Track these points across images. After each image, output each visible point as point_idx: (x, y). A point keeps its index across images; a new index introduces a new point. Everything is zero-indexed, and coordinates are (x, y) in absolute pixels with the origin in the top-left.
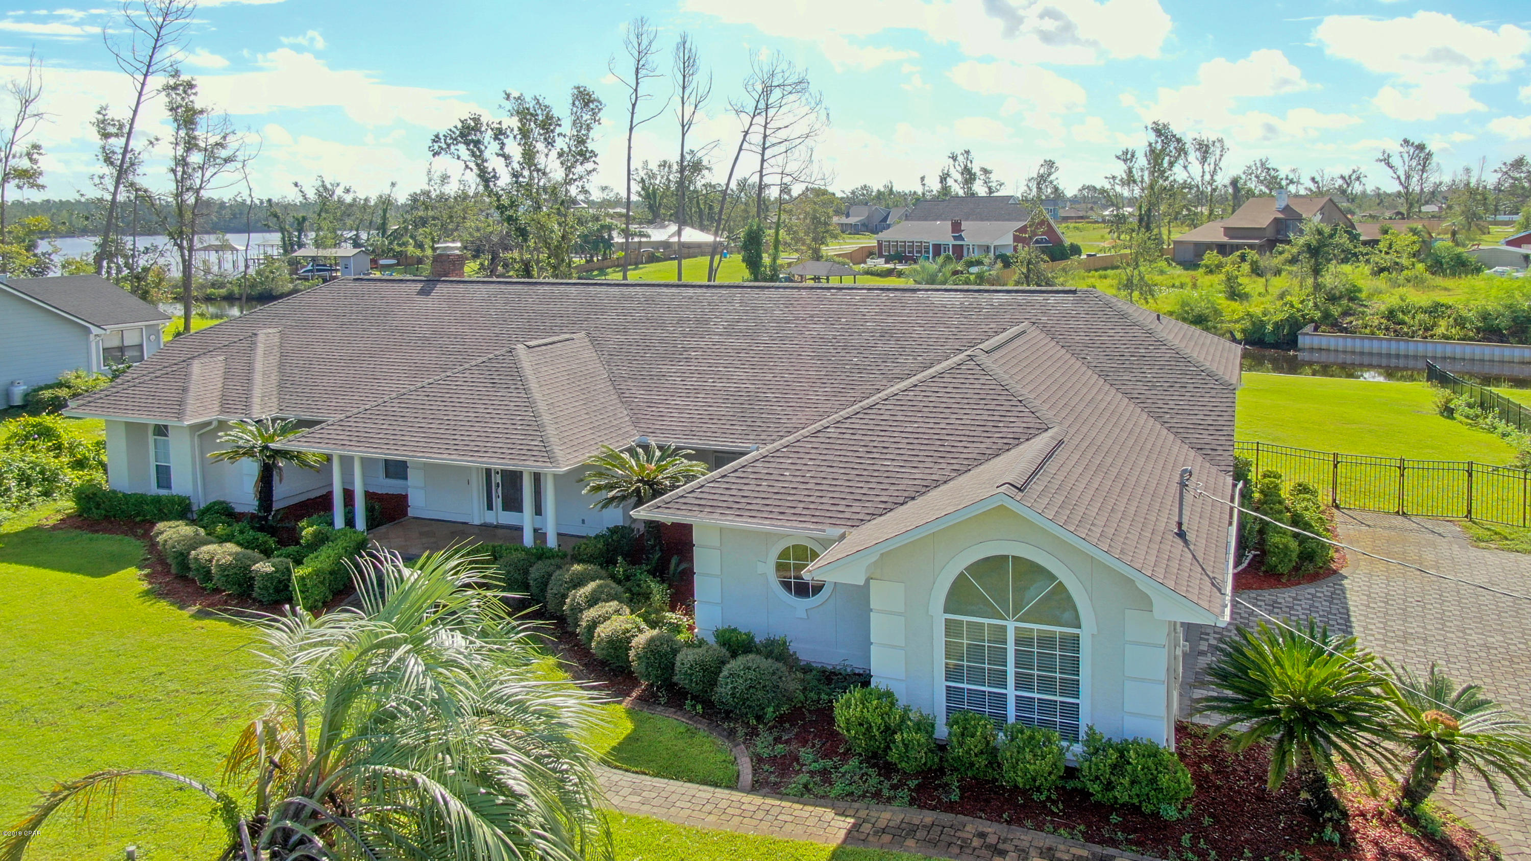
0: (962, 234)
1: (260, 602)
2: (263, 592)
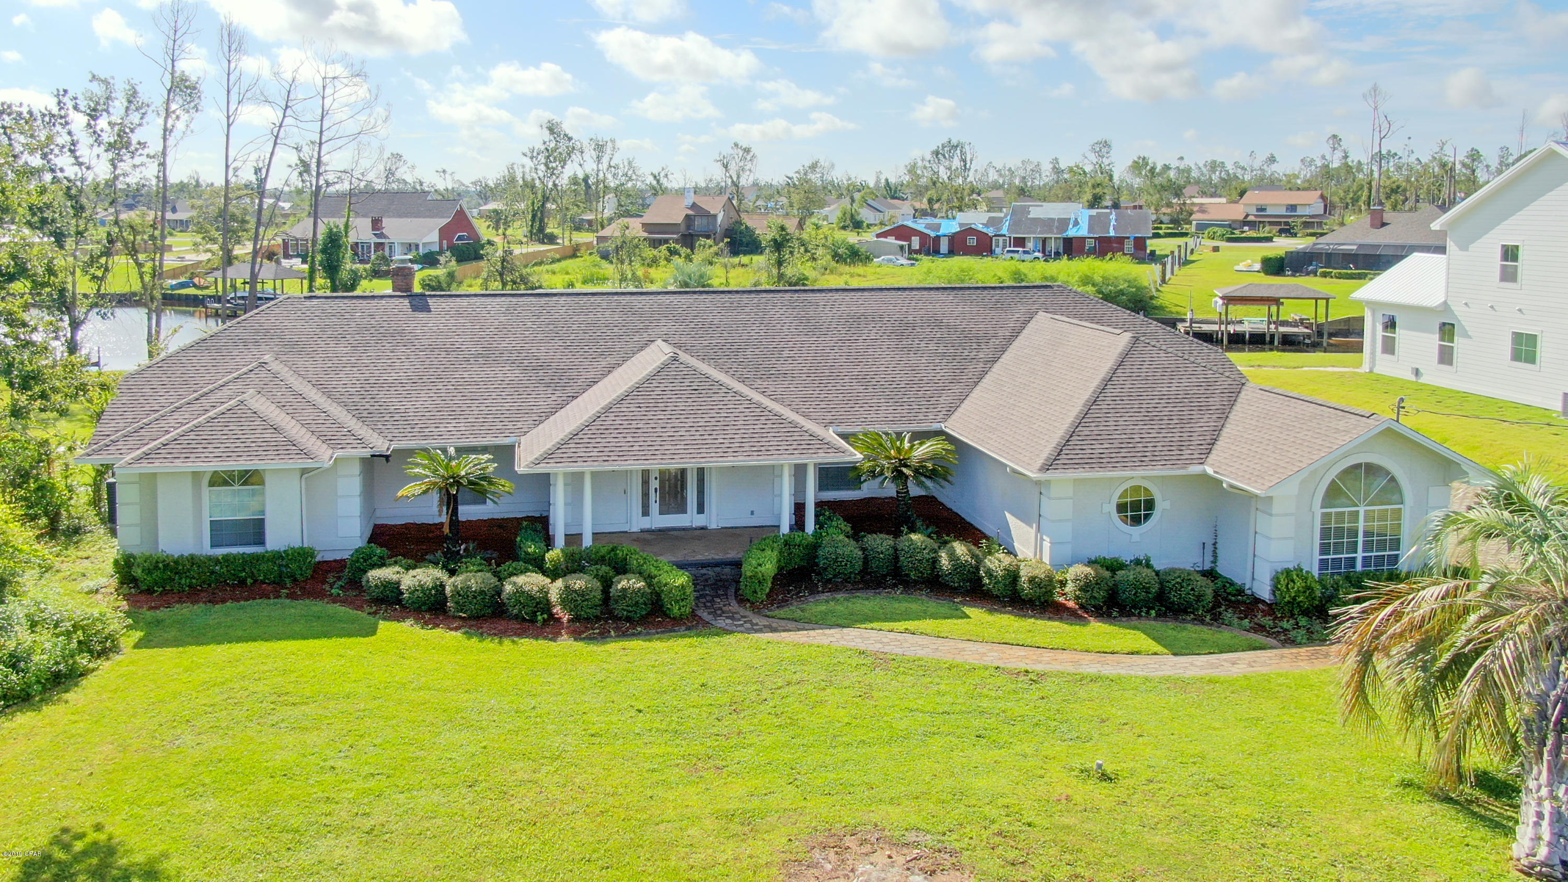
0: (384, 231)
1: (628, 619)
2: (634, 609)
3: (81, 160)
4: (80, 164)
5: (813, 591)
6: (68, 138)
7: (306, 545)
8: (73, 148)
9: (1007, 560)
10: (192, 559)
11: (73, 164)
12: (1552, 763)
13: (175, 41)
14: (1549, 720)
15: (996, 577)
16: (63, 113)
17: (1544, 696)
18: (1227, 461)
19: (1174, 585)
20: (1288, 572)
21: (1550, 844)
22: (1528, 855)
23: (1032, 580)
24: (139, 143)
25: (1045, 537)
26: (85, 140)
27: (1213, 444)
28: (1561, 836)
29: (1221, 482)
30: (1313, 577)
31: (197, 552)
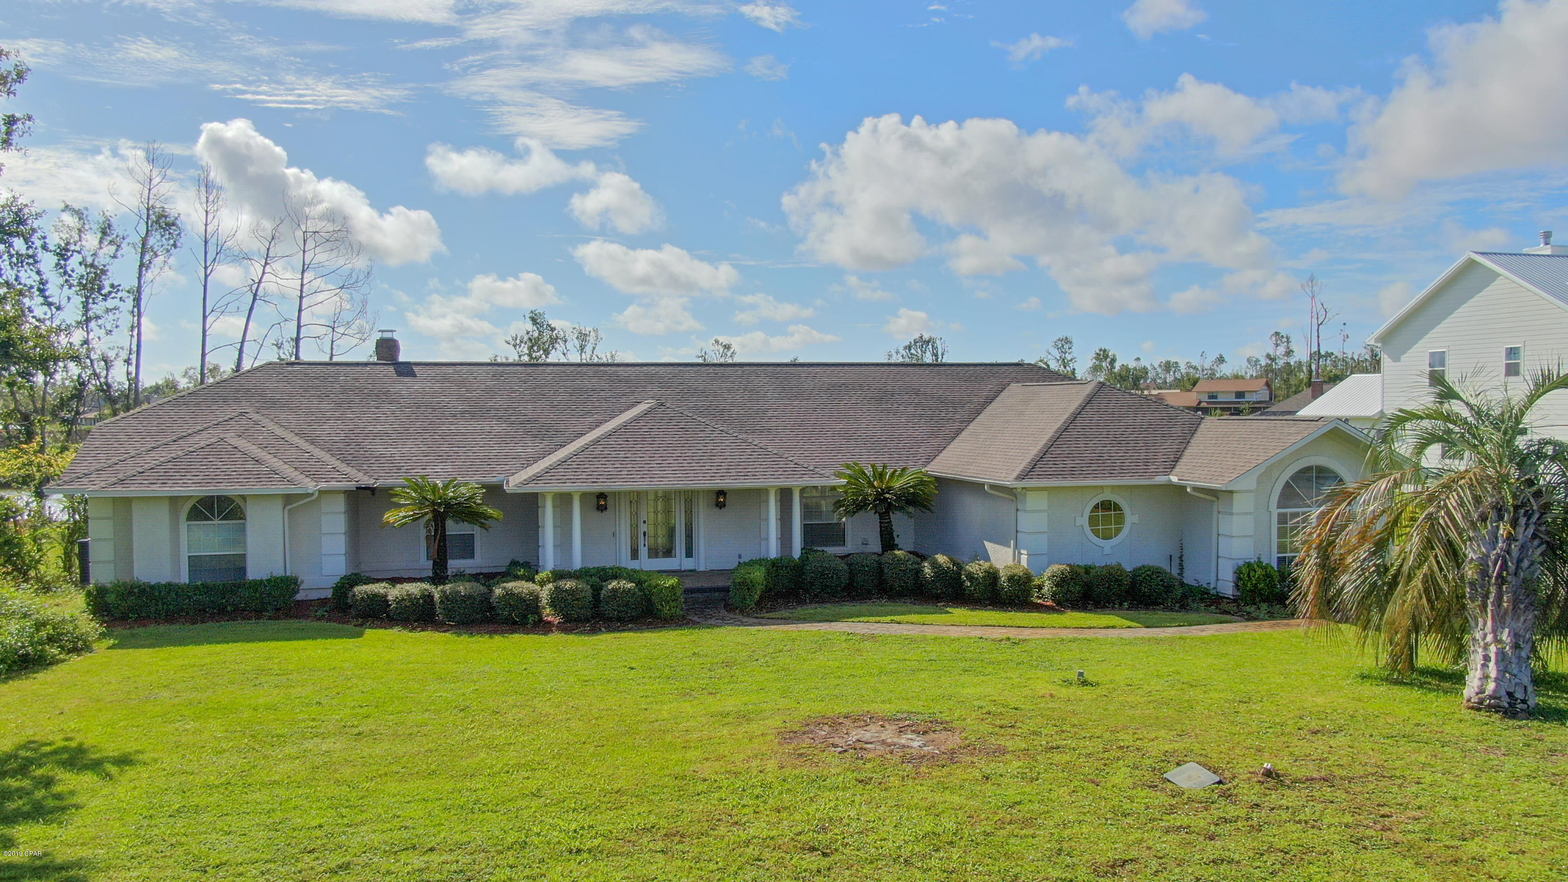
1: (619, 619)
2: (625, 609)
3: (50, 300)
4: (50, 305)
5: (801, 602)
6: (37, 278)
7: (288, 574)
8: (41, 286)
9: (986, 565)
10: (170, 587)
11: (42, 304)
12: (1495, 612)
13: (150, 190)
14: (1490, 578)
15: (977, 578)
16: (31, 252)
17: (1485, 558)
18: (1189, 471)
19: (1144, 578)
20: (1249, 565)
21: (1496, 679)
22: (1477, 694)
23: (1011, 579)
24: (112, 286)
25: (1022, 551)
26: (54, 280)
27: (1177, 461)
28: (1506, 671)
29: (1186, 487)
30: (1272, 568)
31: (176, 581)
